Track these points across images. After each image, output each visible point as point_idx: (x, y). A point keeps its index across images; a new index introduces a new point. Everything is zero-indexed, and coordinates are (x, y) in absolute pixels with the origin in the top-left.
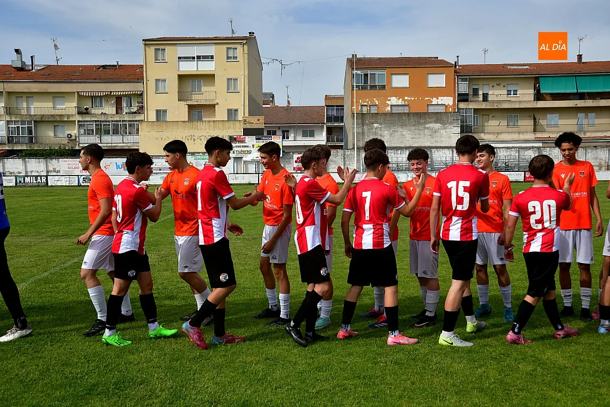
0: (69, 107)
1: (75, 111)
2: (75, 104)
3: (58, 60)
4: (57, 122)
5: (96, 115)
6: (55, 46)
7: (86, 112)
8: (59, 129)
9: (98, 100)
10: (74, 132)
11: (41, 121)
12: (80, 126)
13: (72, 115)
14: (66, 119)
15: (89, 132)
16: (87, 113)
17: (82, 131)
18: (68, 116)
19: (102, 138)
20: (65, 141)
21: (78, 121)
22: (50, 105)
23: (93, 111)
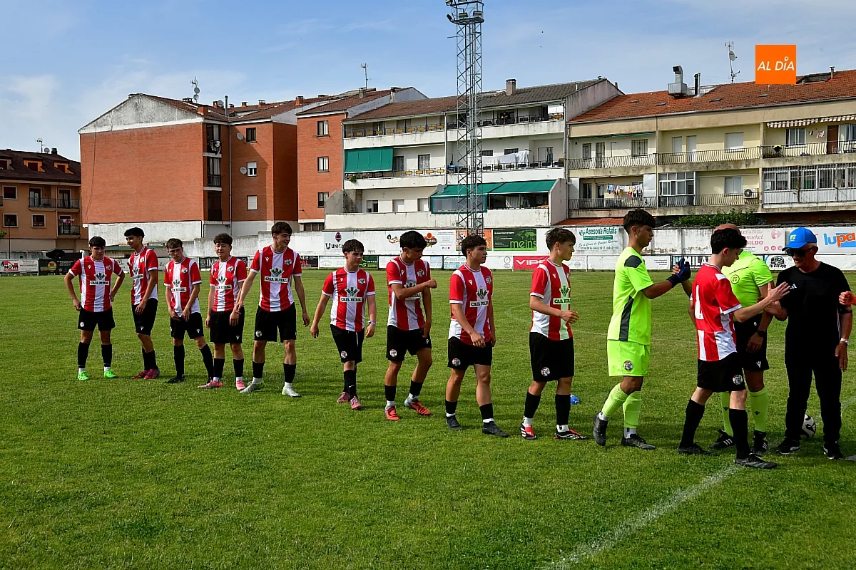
0: (750, 147)
1: (758, 153)
2: (759, 143)
3: (733, 76)
4: (729, 172)
5: (792, 158)
6: (731, 54)
7: (778, 154)
8: (732, 183)
9: (797, 134)
10: (756, 186)
11: (706, 172)
12: (765, 177)
13: (754, 161)
14: (744, 167)
15: (780, 186)
16: (778, 156)
17: (769, 185)
18: (748, 162)
19: (802, 194)
20: (742, 201)
21: (763, 169)
22: (721, 146)
23: (788, 152)
